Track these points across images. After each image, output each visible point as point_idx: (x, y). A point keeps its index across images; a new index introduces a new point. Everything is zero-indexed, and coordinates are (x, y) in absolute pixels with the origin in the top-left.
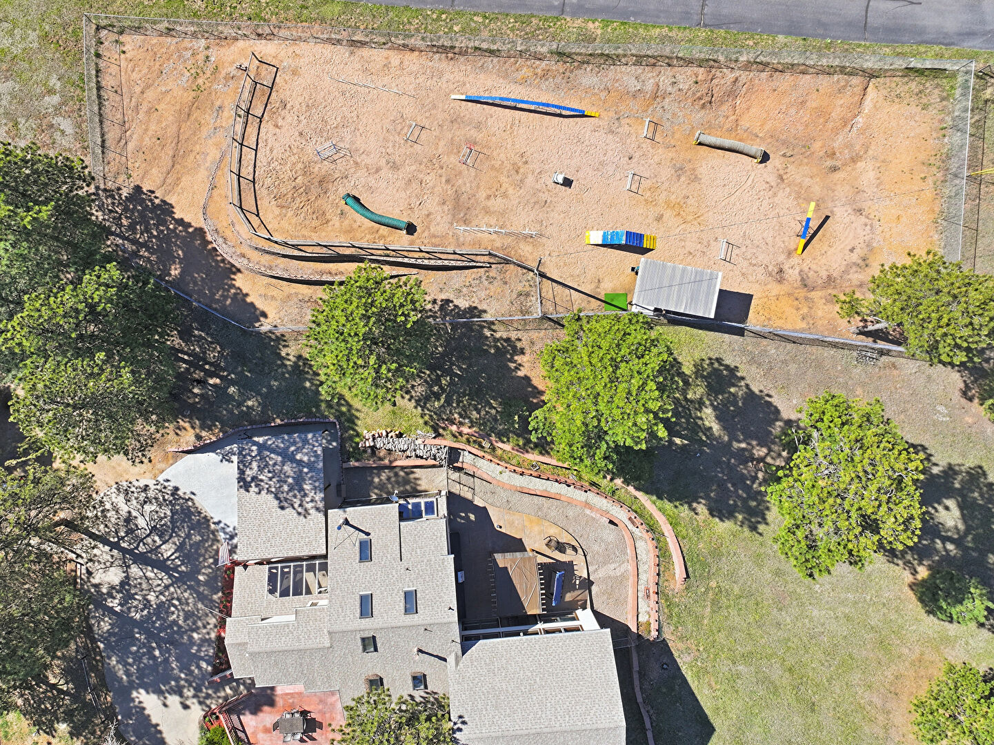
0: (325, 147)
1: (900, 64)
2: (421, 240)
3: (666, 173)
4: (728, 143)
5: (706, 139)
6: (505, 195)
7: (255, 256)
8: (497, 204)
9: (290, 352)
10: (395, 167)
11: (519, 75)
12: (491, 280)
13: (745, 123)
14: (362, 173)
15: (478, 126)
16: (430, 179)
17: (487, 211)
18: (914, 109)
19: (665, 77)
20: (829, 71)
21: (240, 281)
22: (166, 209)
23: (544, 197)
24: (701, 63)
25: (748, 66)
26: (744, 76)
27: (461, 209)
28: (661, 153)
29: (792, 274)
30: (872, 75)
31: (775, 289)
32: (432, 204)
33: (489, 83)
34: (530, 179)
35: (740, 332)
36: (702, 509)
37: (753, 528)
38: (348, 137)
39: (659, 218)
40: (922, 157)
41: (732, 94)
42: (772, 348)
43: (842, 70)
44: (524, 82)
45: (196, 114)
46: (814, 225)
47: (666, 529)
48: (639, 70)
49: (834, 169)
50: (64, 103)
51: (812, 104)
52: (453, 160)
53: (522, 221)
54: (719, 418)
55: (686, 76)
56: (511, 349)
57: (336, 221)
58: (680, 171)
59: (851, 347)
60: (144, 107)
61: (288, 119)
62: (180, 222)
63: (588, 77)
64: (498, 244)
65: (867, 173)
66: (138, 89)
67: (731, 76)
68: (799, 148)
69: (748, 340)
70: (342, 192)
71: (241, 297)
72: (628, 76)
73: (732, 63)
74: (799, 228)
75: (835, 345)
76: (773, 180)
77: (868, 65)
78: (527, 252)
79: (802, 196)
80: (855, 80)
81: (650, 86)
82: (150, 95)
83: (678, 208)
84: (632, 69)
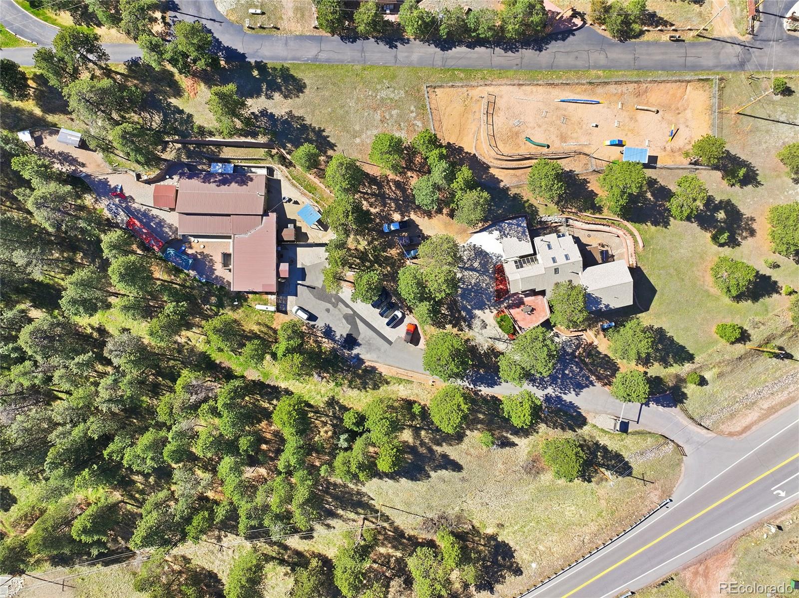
0: (516, 122)
1: (697, 78)
2: (551, 150)
3: (627, 120)
4: (646, 108)
5: (639, 107)
6: (577, 132)
7: (495, 161)
8: (574, 135)
9: (512, 192)
10: (540, 126)
11: (577, 91)
12: (575, 161)
13: (650, 101)
14: (529, 129)
15: (565, 110)
16: (552, 129)
17: (572, 138)
18: (701, 92)
19: (623, 88)
20: (676, 81)
21: (492, 171)
22: (461, 149)
23: (589, 131)
24: (636, 82)
25: (650, 82)
26: (649, 85)
27: (563, 138)
28: (625, 114)
29: (668, 149)
30: (689, 82)
31: (664, 153)
32: (553, 137)
33: (567, 95)
34: (584, 126)
35: (655, 168)
36: (649, 224)
37: (666, 227)
38: (523, 118)
39: (626, 135)
40: (705, 107)
41: (646, 92)
42: (664, 172)
43: (679, 81)
44: (578, 93)
45: (465, 115)
46: (674, 132)
47: (636, 233)
48: (616, 86)
49: (679, 113)
50: (418, 116)
51: (670, 93)
52: (558, 122)
53: (584, 140)
54: (652, 196)
55: (631, 87)
56: (586, 181)
57: (523, 147)
58: (631, 119)
59: (688, 169)
60: (447, 114)
61: (501, 114)
62: (467, 153)
63: (600, 90)
64: (577, 148)
65: (688, 114)
66: (444, 108)
67: (645, 86)
68: (667, 108)
69: (657, 170)
70: (524, 136)
71: (493, 176)
72: (612, 88)
73: (645, 82)
74: (669, 134)
75: (682, 169)
76: (660, 119)
77: (687, 79)
78: (586, 150)
79: (670, 123)
80: (684, 84)
81: (620, 91)
82: (448, 109)
83: (632, 131)
84: (613, 86)
